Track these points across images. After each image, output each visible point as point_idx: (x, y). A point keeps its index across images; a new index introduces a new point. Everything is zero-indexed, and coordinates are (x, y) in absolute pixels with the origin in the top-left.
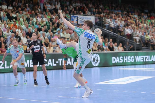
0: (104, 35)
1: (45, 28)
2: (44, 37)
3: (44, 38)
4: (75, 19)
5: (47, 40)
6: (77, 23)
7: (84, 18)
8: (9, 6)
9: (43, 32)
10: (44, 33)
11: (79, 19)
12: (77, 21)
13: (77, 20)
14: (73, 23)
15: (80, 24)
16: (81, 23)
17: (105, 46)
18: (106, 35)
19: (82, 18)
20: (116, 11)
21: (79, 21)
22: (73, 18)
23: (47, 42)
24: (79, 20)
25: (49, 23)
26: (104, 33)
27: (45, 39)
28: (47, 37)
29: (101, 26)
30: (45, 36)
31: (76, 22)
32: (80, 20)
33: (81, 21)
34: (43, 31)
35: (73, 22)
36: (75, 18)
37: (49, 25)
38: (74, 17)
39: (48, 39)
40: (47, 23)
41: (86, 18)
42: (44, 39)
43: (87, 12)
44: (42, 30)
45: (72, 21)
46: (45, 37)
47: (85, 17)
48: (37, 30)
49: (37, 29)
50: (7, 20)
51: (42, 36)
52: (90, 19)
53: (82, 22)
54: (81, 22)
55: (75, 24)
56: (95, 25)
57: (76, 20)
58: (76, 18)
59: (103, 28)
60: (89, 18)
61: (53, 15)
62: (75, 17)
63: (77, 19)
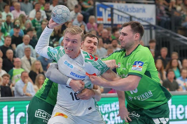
0: (180, 51)
1: (30, 37)
2: (28, 57)
3: (30, 60)
4: (107, 12)
5: (36, 64)
6: (110, 22)
7: (129, 10)
9: (26, 46)
10: (30, 48)
11: (115, 11)
12: (110, 18)
13: (112, 15)
14: (101, 22)
15: (119, 25)
16: (120, 23)
17: (182, 77)
18: (184, 51)
19: (123, 10)
21: (115, 17)
22: (101, 10)
23: (37, 69)
24: (116, 14)
25: (40, 24)
26: (180, 46)
27: (32, 62)
28: (37, 57)
29: (171, 29)
30: (31, 55)
31: (109, 20)
32: (119, 16)
33: (122, 16)
34: (26, 44)
35: (102, 20)
36: (105, 10)
37: (40, 27)
38: (103, 8)
39: (39, 62)
40: (37, 23)
41: (133, 8)
42: (28, 63)
44: (24, 40)
45: (98, 17)
46: (32, 58)
47: (130, 6)
48: (10, 42)
49: (10, 39)
51: (23, 56)
52: (144, 11)
53: (123, 19)
54: (121, 20)
55: (105, 24)
56: (158, 26)
57: (109, 16)
58: (109, 9)
59: (177, 32)
60: (141, 9)
61: (49, 4)
62: (105, 7)
63: (110, 13)
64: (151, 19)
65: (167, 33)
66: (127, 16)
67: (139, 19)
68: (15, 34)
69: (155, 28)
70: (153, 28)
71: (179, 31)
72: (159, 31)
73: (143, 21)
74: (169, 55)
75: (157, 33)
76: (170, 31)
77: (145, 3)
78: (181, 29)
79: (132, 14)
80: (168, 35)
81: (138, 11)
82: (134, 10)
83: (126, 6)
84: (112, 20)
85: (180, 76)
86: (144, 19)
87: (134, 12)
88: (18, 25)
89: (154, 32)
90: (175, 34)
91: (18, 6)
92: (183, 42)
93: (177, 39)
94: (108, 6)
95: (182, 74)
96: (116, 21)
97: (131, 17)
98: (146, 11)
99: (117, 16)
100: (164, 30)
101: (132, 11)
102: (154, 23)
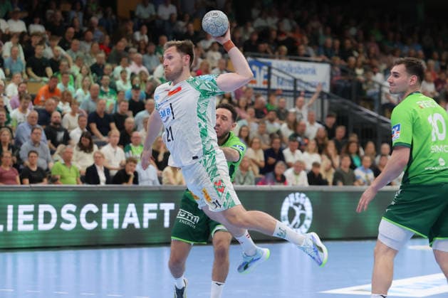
4: (262, 72)
6: (266, 86)
7: (294, 71)
8: (33, 23)
11: (273, 71)
12: (266, 80)
13: (269, 76)
14: (254, 86)
16: (280, 87)
17: (362, 167)
18: (367, 130)
19: (284, 70)
20: (406, 49)
21: (274, 80)
22: (254, 68)
24: (275, 75)
29: (350, 98)
31: (264, 83)
32: (278, 77)
33: (283, 79)
35: (255, 82)
36: (260, 69)
38: (257, 66)
41: (299, 68)
43: (302, 47)
47: (294, 64)
49: (127, 104)
50: (24, 71)
52: (314, 72)
53: (284, 82)
54: (281, 84)
56: (333, 95)
57: (265, 77)
58: (265, 68)
59: (358, 104)
60: (310, 69)
62: (260, 65)
63: (266, 73)
64: (324, 84)
65: (344, 104)
66: (290, 78)
67: (307, 83)
68: (134, 98)
69: (329, 97)
70: (325, 96)
71: (362, 103)
72: (334, 101)
73: (312, 86)
74: (347, 136)
75: (331, 103)
76: (349, 102)
77: (316, 62)
78: (364, 99)
79: (297, 76)
80: (346, 107)
81: (306, 72)
82: (300, 71)
83: (289, 65)
84: (269, 83)
85: (361, 165)
86: (313, 84)
87: (300, 73)
88: (137, 85)
89: (326, 102)
90: (355, 105)
91: (139, 58)
92: (366, 117)
93: (358, 113)
94: (264, 64)
95: (364, 163)
96: (274, 85)
97: (295, 81)
98: (318, 72)
99: (276, 78)
100: (340, 100)
101: (296, 72)
102: (327, 89)
